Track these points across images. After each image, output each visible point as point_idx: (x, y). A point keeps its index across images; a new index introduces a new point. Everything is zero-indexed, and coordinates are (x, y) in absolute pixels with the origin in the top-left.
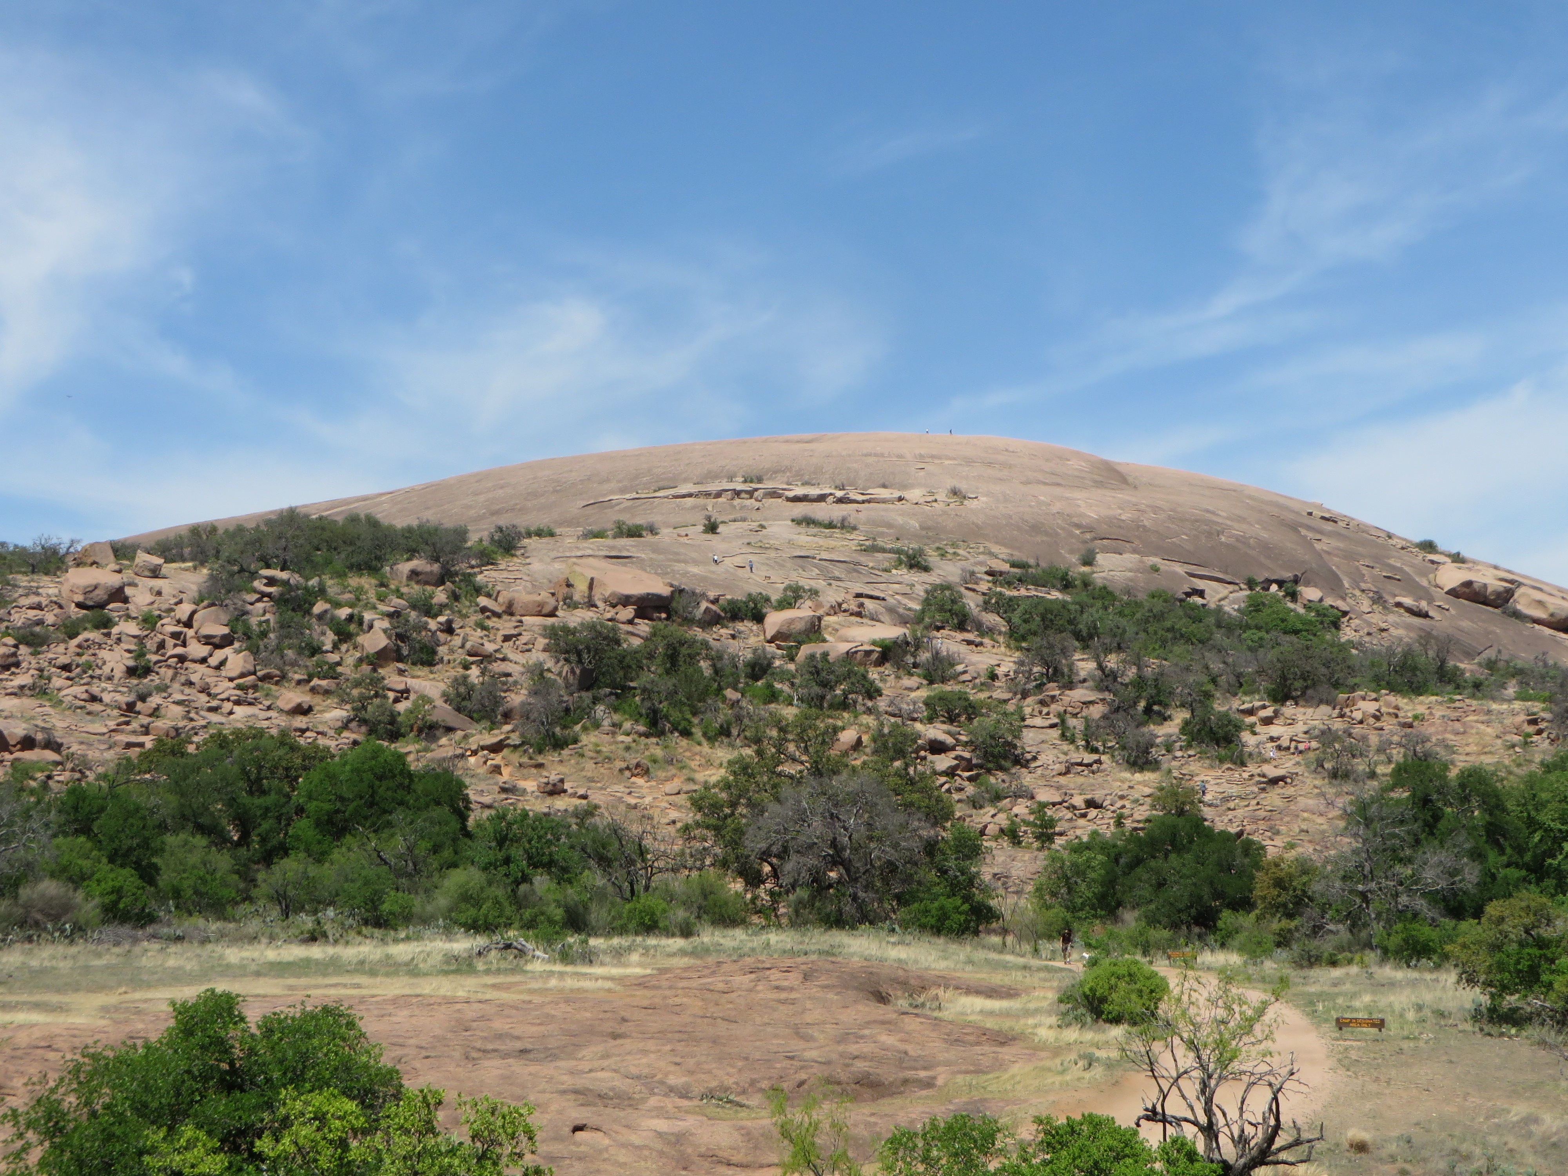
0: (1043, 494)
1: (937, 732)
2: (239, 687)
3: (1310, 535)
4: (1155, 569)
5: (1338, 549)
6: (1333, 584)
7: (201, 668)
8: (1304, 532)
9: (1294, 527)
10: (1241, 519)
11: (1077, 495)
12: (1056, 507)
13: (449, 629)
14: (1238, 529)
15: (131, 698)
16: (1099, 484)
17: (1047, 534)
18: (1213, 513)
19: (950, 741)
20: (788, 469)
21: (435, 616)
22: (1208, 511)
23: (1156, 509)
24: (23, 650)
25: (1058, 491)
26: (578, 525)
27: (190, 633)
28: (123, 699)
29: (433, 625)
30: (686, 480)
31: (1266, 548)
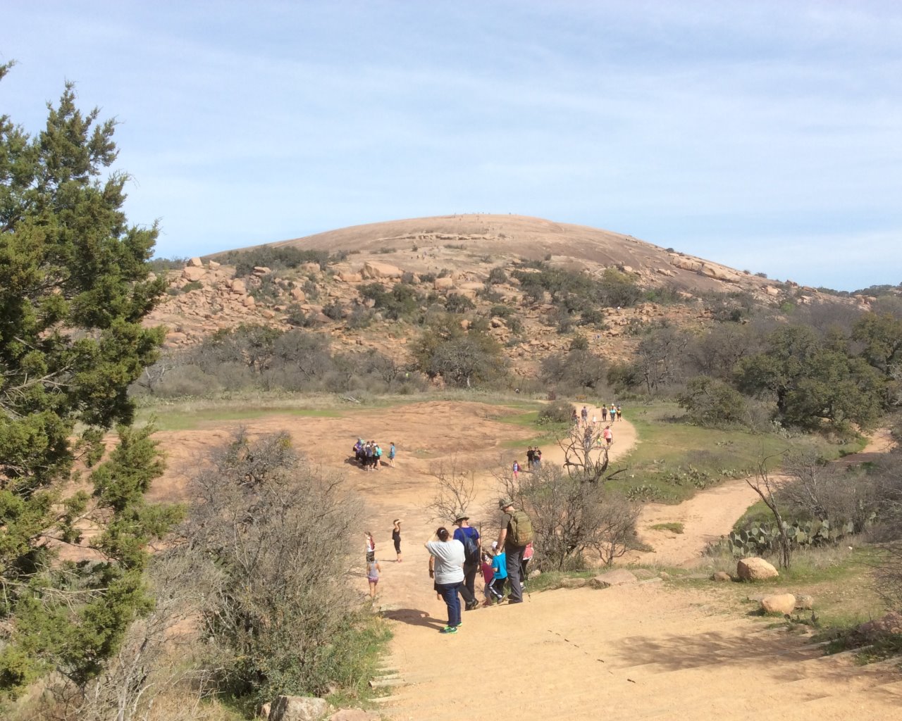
0: (533, 235)
1: (496, 320)
2: (249, 309)
3: (628, 248)
4: (572, 261)
6: (635, 266)
8: (625, 246)
9: (622, 245)
10: (603, 243)
11: (545, 236)
14: (602, 246)
16: (553, 231)
17: (534, 249)
19: (500, 323)
20: (443, 228)
21: (318, 283)
22: (591, 240)
23: (572, 240)
26: (368, 249)
27: (230, 290)
30: (406, 232)
31: (612, 253)
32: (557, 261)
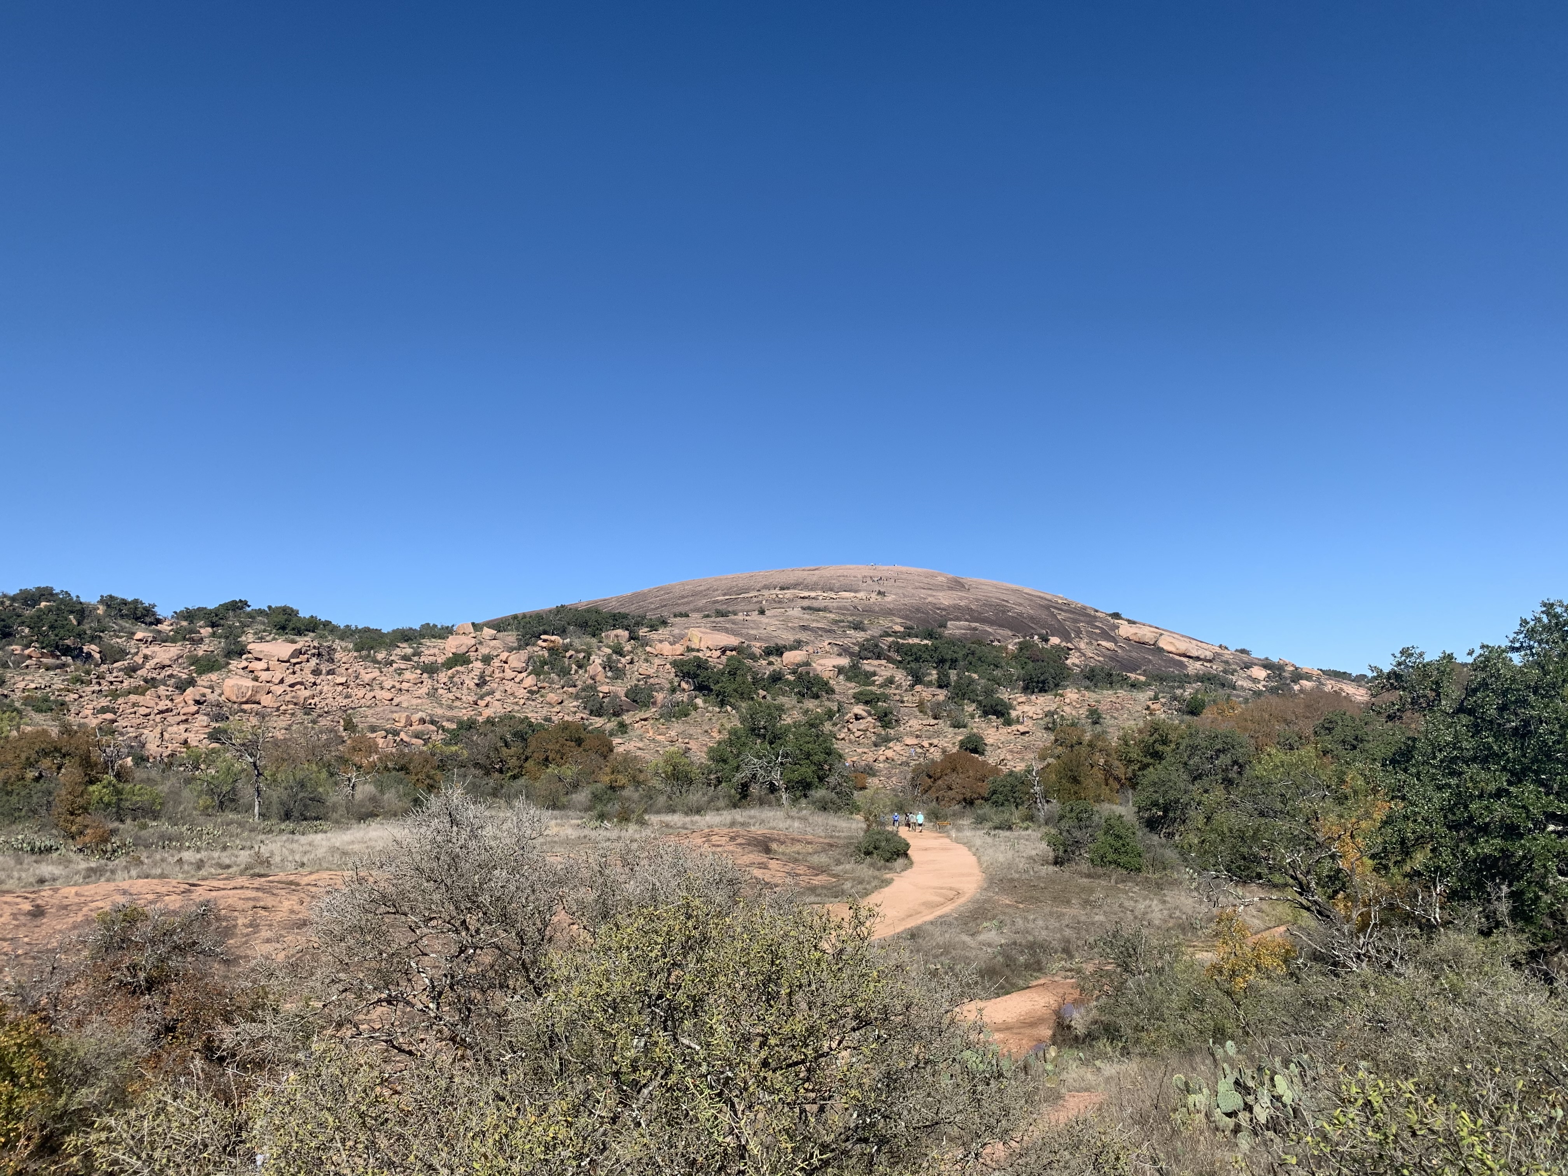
0: (923, 593)
1: (859, 709)
2: (528, 692)
3: (1056, 611)
4: (975, 629)
5: (1070, 618)
6: (1066, 637)
7: (511, 683)
8: (1052, 610)
9: (1048, 608)
10: (1020, 605)
11: (940, 594)
12: (930, 599)
13: (632, 662)
14: (1019, 609)
15: (475, 698)
16: (951, 589)
17: (923, 613)
18: (1007, 601)
19: (864, 714)
20: (802, 583)
21: (624, 657)
22: (1004, 600)
23: (977, 600)
24: (425, 675)
25: (930, 592)
26: (702, 611)
27: (506, 666)
28: (471, 699)
29: (623, 660)
30: (753, 589)
31: (1032, 618)
32: (955, 628)
